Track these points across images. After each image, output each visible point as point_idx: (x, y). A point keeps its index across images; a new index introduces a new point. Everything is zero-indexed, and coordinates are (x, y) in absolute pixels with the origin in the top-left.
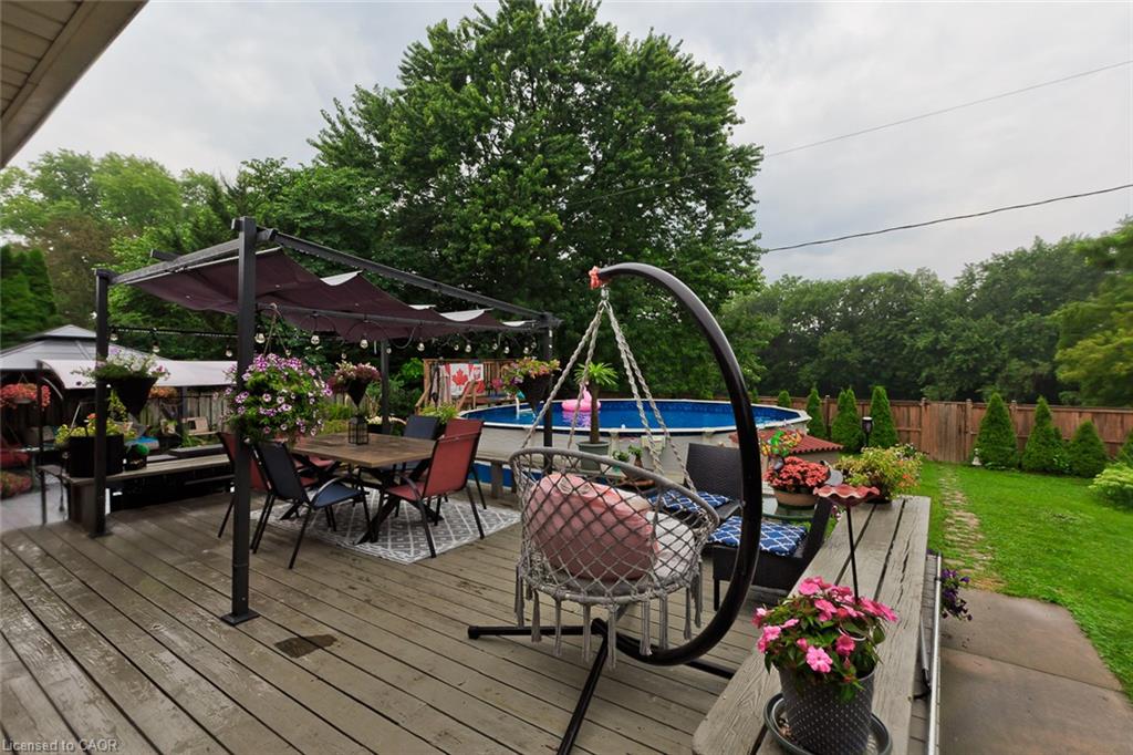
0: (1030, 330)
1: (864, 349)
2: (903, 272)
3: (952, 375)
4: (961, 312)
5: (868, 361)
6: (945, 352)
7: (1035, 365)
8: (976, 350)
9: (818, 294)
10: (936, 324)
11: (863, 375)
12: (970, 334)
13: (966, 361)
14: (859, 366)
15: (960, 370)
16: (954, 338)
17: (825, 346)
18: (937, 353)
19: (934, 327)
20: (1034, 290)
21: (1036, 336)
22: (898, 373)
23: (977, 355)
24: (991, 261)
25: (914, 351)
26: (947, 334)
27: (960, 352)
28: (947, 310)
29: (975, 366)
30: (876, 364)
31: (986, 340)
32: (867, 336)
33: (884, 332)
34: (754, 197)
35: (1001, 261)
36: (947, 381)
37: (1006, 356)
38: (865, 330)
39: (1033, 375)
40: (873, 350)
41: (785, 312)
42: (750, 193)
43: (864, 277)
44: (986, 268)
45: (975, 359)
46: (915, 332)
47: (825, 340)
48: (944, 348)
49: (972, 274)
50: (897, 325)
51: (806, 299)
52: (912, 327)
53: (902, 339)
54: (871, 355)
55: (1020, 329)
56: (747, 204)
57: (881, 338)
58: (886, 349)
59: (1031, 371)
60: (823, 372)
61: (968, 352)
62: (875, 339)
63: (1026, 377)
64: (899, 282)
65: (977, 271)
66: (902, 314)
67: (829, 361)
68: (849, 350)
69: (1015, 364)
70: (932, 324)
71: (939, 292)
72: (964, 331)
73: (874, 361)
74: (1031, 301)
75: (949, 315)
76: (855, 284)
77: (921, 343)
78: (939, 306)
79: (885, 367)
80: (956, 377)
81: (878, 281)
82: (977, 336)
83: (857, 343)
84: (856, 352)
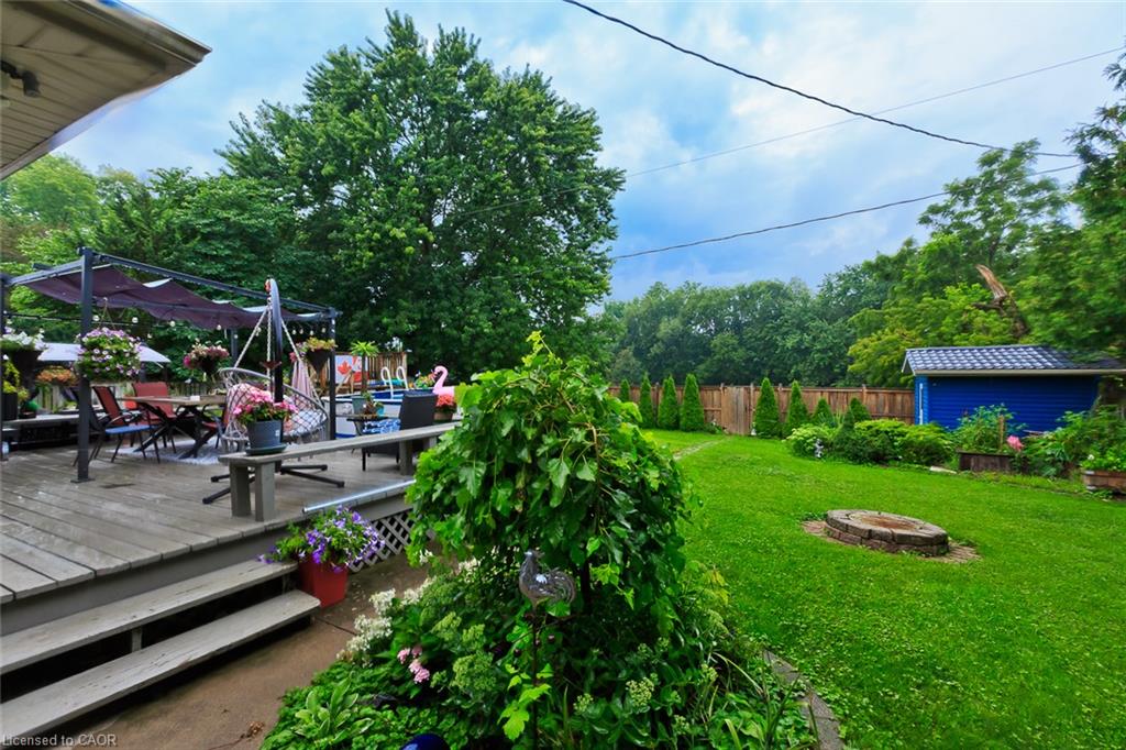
1: (747, 349)
2: (777, 280)
3: (813, 372)
4: (822, 316)
5: (750, 360)
6: (807, 351)
8: (831, 349)
9: (710, 298)
10: (801, 327)
11: (747, 373)
12: (826, 335)
13: (823, 359)
14: (743, 363)
15: (818, 367)
16: (814, 339)
17: (715, 346)
18: (802, 352)
19: (800, 329)
22: (775, 371)
23: (831, 354)
24: (844, 272)
25: (785, 350)
26: (808, 335)
27: (818, 351)
28: (810, 314)
29: (830, 364)
30: (757, 363)
32: (750, 337)
33: (763, 334)
34: (614, 214)
35: (851, 272)
36: (809, 376)
38: (748, 332)
40: (755, 350)
41: (684, 316)
42: (611, 210)
43: (748, 285)
44: (840, 278)
45: (830, 357)
46: (787, 333)
47: (716, 341)
48: (807, 348)
49: (830, 285)
50: (772, 327)
51: (701, 303)
52: (784, 329)
53: (776, 340)
54: (753, 354)
56: (609, 220)
57: (760, 339)
58: (764, 349)
61: (823, 351)
62: (757, 339)
64: (776, 290)
65: (834, 280)
66: (776, 317)
67: (719, 360)
68: (735, 350)
70: (798, 327)
71: (805, 300)
72: (822, 333)
73: (755, 359)
75: (813, 319)
76: (743, 294)
77: (790, 343)
78: (805, 311)
79: (764, 365)
80: (816, 373)
81: (758, 288)
82: (830, 337)
83: (742, 343)
84: (741, 352)
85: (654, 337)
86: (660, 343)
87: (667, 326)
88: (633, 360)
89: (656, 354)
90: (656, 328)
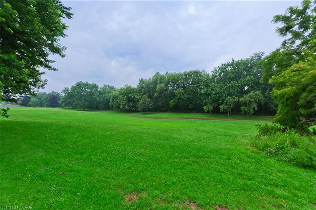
0: (232, 87)
1: (188, 94)
2: (198, 70)
3: (211, 102)
4: (214, 82)
5: (188, 98)
7: (234, 98)
8: (218, 93)
9: (175, 77)
10: (207, 86)
11: (187, 103)
12: (216, 88)
13: (215, 97)
14: (186, 100)
15: (214, 100)
16: (212, 90)
17: (176, 93)
18: (208, 95)
19: (207, 87)
20: (233, 75)
21: (234, 89)
22: (197, 102)
23: (218, 95)
24: (221, 66)
25: (201, 94)
26: (210, 88)
27: (214, 94)
29: (218, 99)
30: (191, 99)
31: (221, 90)
32: (189, 90)
33: (193, 89)
35: (223, 66)
36: (210, 104)
37: (226, 95)
38: (188, 88)
39: (234, 102)
40: (190, 95)
41: (165, 83)
43: (188, 72)
44: (220, 68)
45: (218, 97)
46: (202, 88)
47: (177, 91)
48: (209, 93)
49: (216, 71)
50: (196, 86)
51: (171, 78)
53: (198, 91)
54: (190, 96)
55: (229, 87)
57: (192, 91)
58: (193, 95)
59: (233, 100)
60: (176, 102)
61: (216, 94)
62: (191, 91)
63: (232, 103)
64: (197, 73)
65: (217, 69)
66: (198, 83)
67: (178, 99)
68: (183, 95)
69: (229, 98)
70: (206, 86)
71: (207, 76)
72: (214, 87)
73: (190, 98)
74: (232, 78)
75: (210, 82)
76: (186, 75)
77: (203, 92)
78: (208, 80)
79: (193, 100)
80: (213, 103)
81: (191, 73)
82: (218, 89)
83: (186, 92)
84: (185, 95)
85: (155, 90)
86: (157, 93)
87: (159, 87)
88: (147, 99)
89: (156, 96)
90: (156, 87)
